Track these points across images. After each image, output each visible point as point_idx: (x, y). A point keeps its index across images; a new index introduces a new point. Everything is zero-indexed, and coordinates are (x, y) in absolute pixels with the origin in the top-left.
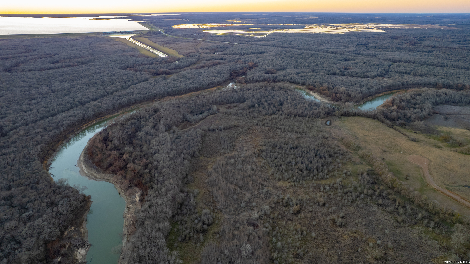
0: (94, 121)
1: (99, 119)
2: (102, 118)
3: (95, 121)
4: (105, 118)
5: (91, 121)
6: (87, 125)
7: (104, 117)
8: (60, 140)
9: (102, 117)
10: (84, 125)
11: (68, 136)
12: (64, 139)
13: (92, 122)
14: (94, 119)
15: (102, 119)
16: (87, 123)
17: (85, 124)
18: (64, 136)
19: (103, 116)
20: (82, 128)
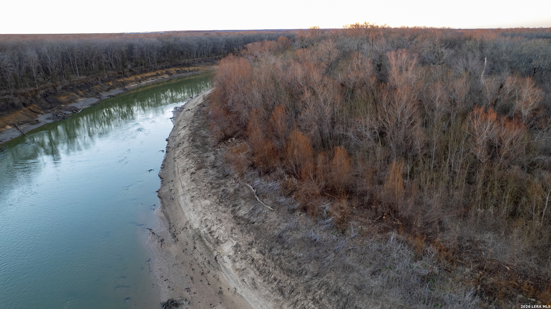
0: (162, 74)
1: (178, 72)
2: (186, 69)
3: (167, 73)
4: (195, 70)
5: (155, 70)
6: (144, 79)
7: (191, 68)
8: (14, 107)
9: (184, 65)
10: (132, 78)
11: (63, 99)
12: (44, 109)
13: (158, 75)
14: (162, 68)
15: (186, 72)
16: (142, 72)
17: (134, 74)
18: (45, 96)
19: (188, 65)
20: (124, 84)
